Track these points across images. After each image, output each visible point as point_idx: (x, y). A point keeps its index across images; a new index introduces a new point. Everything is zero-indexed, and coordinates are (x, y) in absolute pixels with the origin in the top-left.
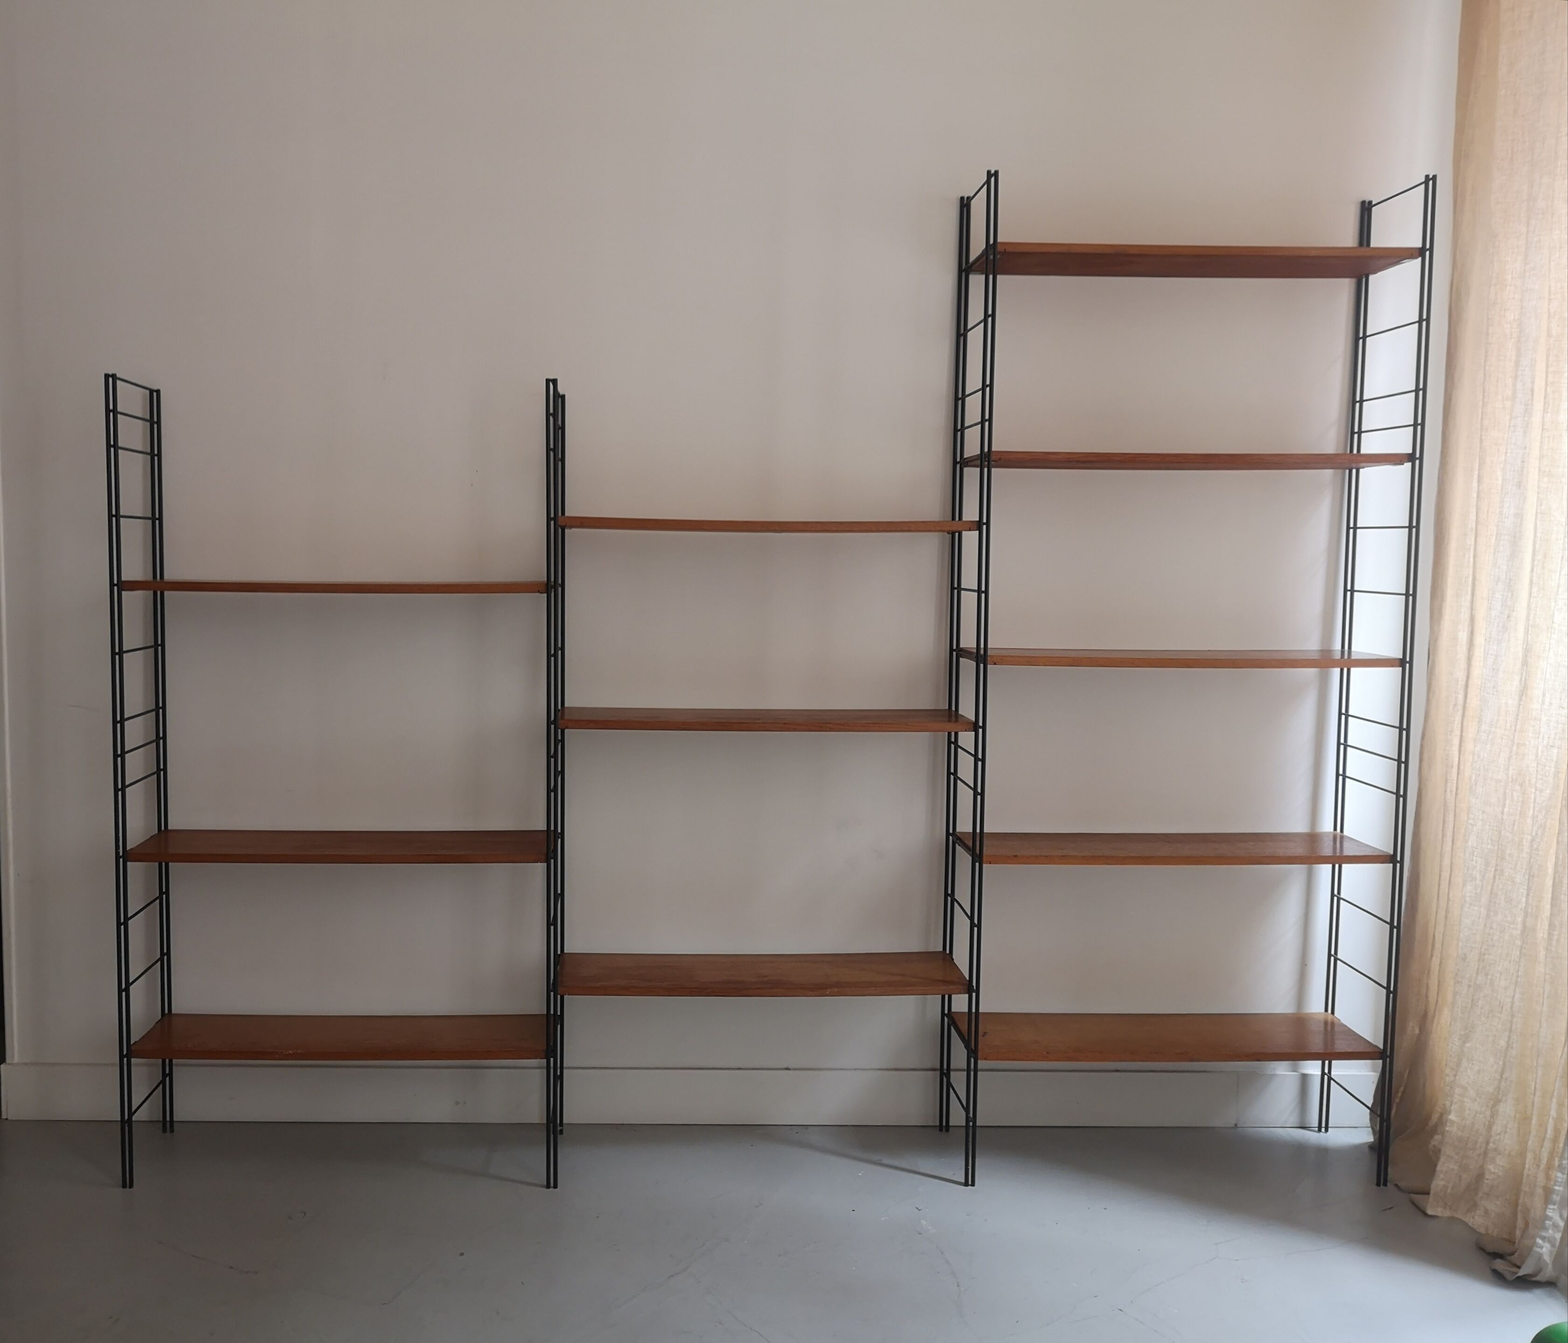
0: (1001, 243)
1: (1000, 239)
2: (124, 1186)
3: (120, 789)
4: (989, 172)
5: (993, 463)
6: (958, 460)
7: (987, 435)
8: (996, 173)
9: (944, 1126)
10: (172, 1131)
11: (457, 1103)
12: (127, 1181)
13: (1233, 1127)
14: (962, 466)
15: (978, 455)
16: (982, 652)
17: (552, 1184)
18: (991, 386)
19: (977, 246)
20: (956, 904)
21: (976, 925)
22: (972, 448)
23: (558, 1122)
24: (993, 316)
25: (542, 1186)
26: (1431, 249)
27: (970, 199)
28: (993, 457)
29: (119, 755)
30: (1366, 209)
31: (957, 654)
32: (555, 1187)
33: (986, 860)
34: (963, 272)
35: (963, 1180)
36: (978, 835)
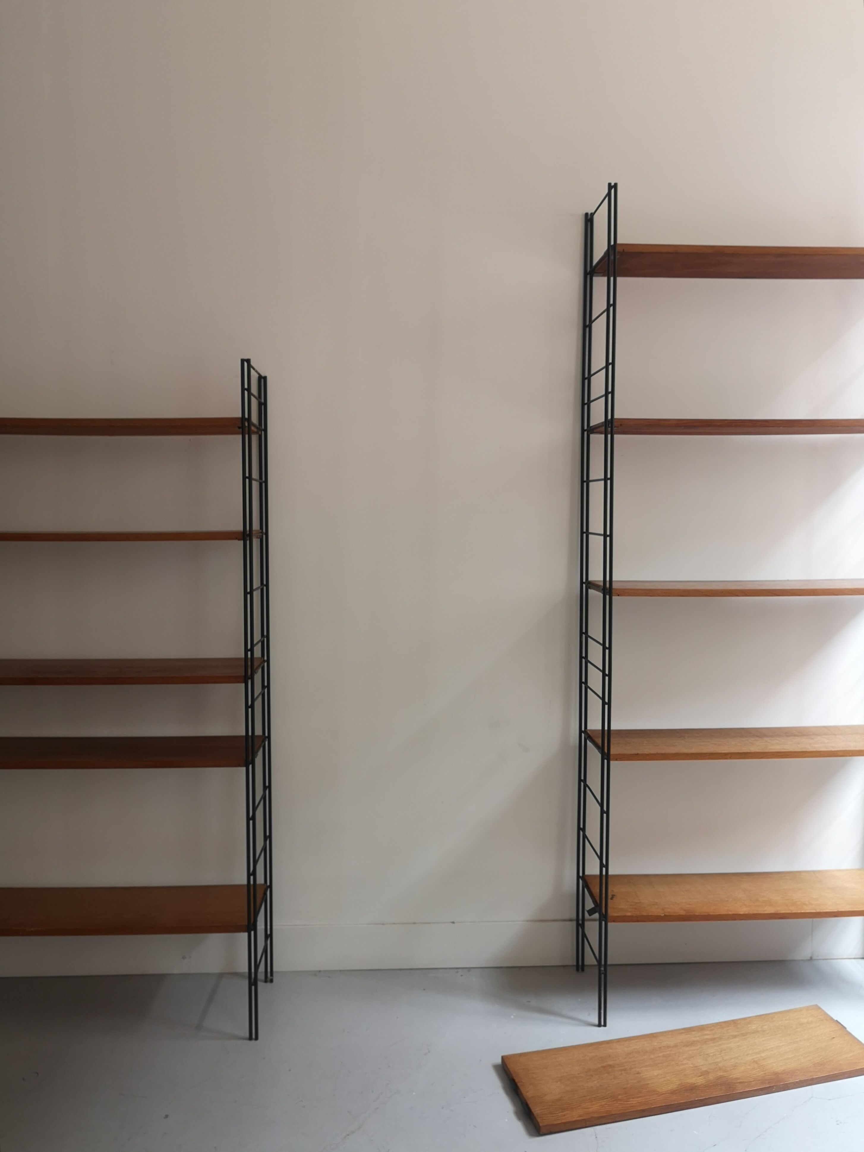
0: (619, 244)
1: (619, 241)
4: (610, 184)
5: (615, 428)
6: (586, 428)
7: (610, 405)
8: (616, 184)
9: (580, 966)
14: (589, 433)
15: (602, 423)
16: (608, 585)
17: (254, 1037)
18: (613, 364)
19: (600, 249)
20: (587, 789)
21: (605, 812)
22: (597, 416)
24: (614, 305)
25: (245, 1038)
27: (592, 214)
28: (615, 424)
31: (586, 586)
32: (256, 1039)
33: (611, 757)
34: (588, 274)
35: (597, 1022)
36: (606, 733)
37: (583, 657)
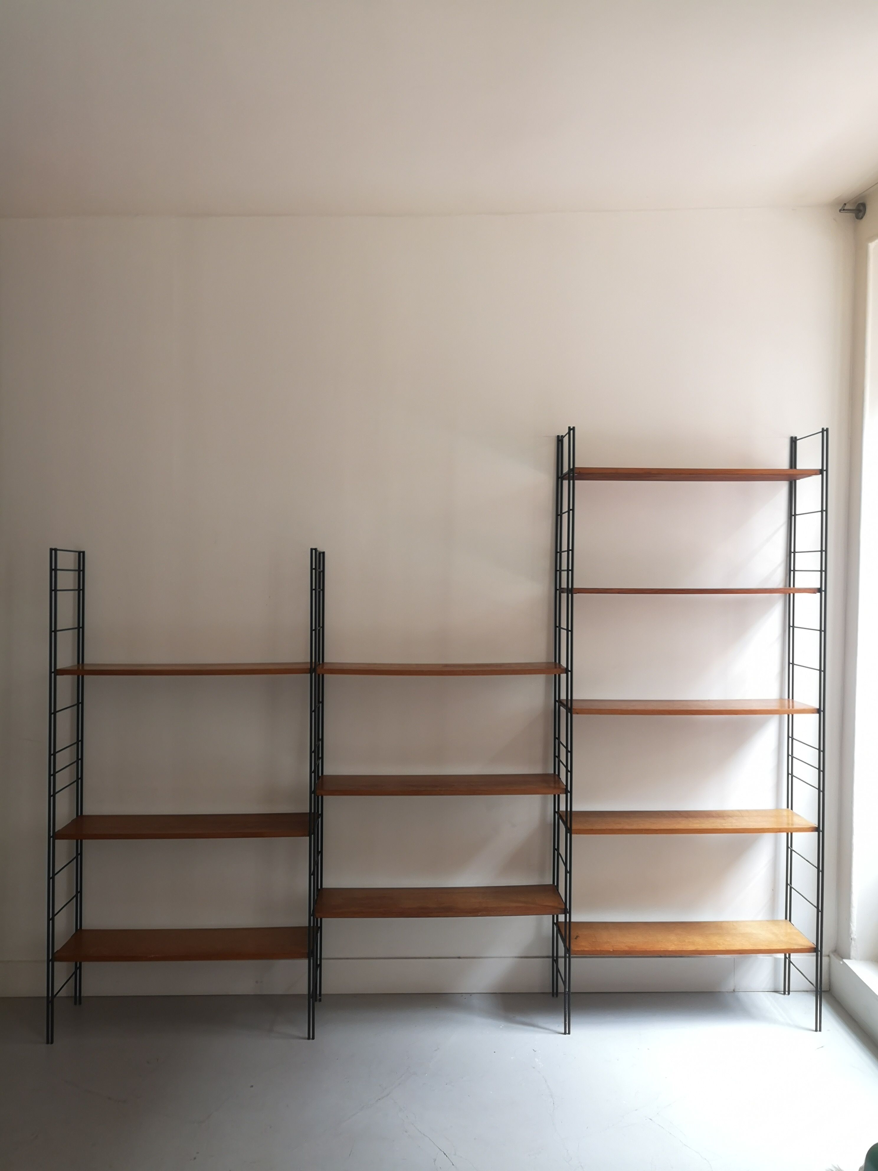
0: (577, 468)
1: (576, 466)
2: (48, 1043)
3: (52, 795)
4: (569, 427)
5: (574, 594)
6: (558, 588)
7: (571, 578)
8: (574, 428)
9: (555, 993)
10: (80, 1003)
11: (257, 982)
12: (50, 1040)
13: (732, 992)
14: (560, 592)
16: (570, 703)
17: (311, 1037)
18: (572, 550)
19: (565, 468)
20: (559, 856)
23: (318, 993)
24: (573, 510)
25: (305, 1039)
26: (827, 470)
27: (561, 439)
28: (574, 591)
29: (52, 775)
30: (793, 441)
32: (313, 1038)
33: (573, 832)
34: (559, 478)
35: (563, 1032)
36: (569, 813)
37: (556, 756)
